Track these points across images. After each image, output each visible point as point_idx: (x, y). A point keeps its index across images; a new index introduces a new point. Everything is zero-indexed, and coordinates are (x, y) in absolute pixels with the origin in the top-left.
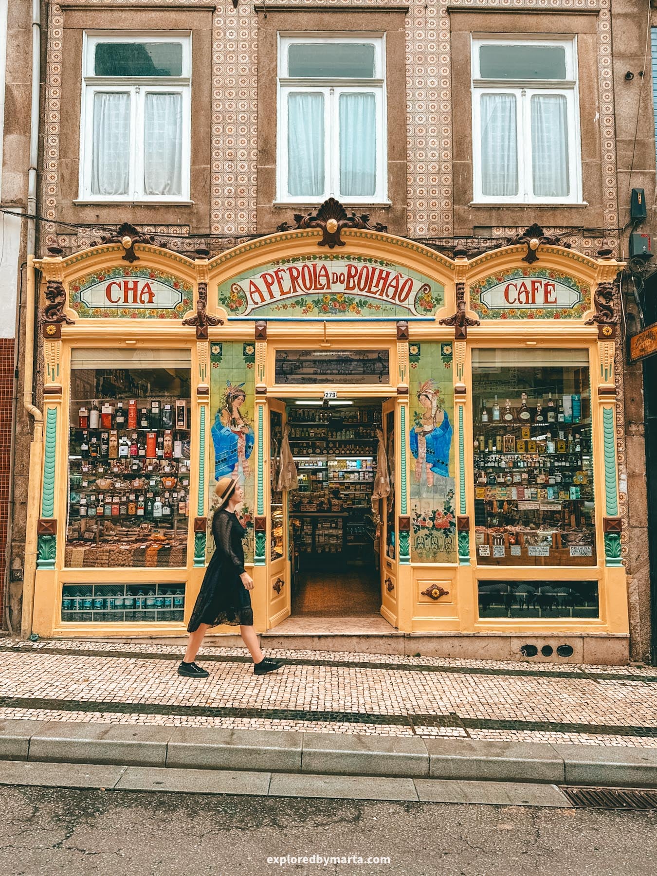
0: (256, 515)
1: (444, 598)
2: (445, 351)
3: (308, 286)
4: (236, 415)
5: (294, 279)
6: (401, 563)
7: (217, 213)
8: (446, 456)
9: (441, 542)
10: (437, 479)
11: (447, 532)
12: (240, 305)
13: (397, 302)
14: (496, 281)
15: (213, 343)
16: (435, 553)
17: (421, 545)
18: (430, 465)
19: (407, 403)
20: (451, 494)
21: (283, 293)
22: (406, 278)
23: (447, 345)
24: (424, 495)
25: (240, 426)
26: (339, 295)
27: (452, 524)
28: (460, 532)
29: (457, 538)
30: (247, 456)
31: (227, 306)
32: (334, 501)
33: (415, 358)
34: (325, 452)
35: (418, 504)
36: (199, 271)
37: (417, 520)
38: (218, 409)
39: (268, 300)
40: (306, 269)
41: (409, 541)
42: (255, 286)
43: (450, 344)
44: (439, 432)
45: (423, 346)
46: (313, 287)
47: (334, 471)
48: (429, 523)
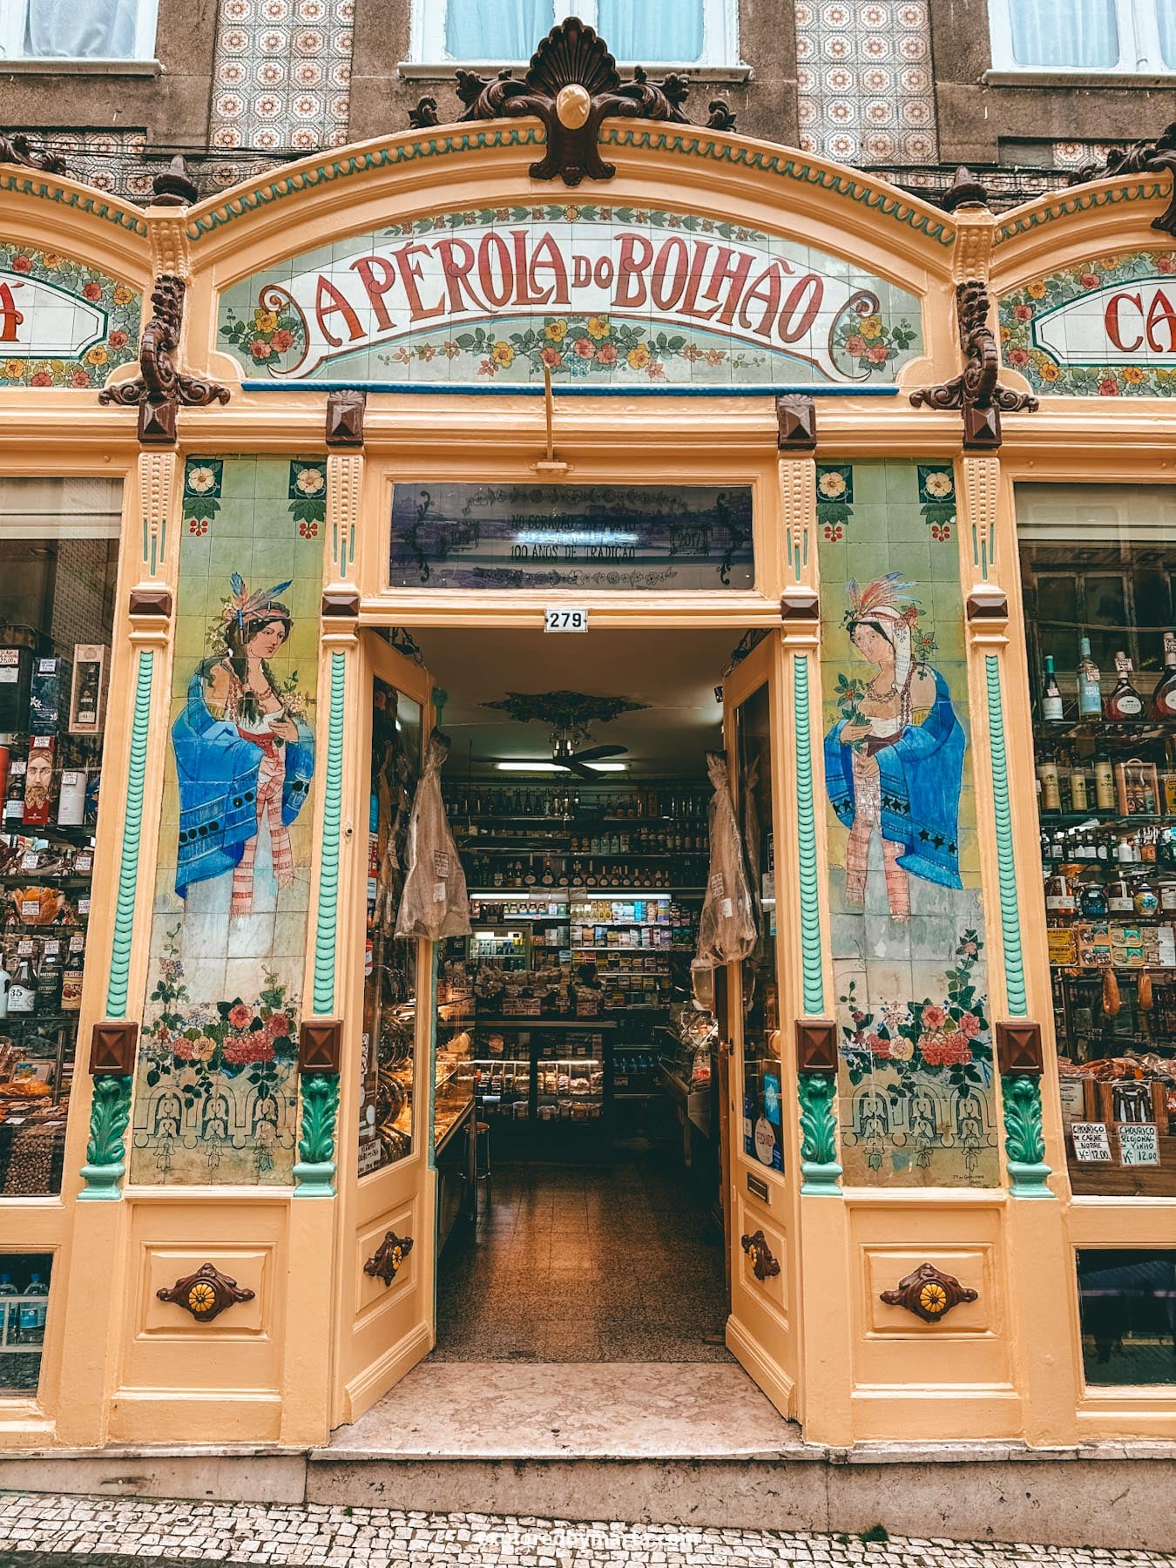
0: (306, 1015)
1: (961, 1315)
2: (931, 489)
3: (499, 291)
4: (256, 682)
5: (454, 275)
6: (808, 1188)
7: (231, 101)
8: (949, 821)
9: (945, 1115)
10: (922, 893)
11: (963, 1078)
12: (285, 346)
13: (776, 340)
14: (1077, 288)
15: (192, 460)
16: (925, 1153)
17: (876, 1125)
18: (897, 849)
19: (812, 647)
20: (971, 948)
21: (418, 311)
22: (802, 272)
23: (935, 470)
24: (881, 950)
25: (268, 718)
26: (594, 321)
27: (979, 1050)
28: (1010, 1078)
29: (999, 1099)
30: (288, 816)
31: (245, 349)
32: (584, 992)
33: (837, 508)
34: (563, 881)
35: (860, 980)
36: (160, 240)
37: (859, 1035)
38: (197, 664)
39: (372, 331)
40: (493, 247)
41: (836, 1110)
42: (334, 293)
43: (944, 465)
44: (922, 741)
45: (860, 474)
46: (514, 298)
47: (585, 927)
48: (901, 1047)
